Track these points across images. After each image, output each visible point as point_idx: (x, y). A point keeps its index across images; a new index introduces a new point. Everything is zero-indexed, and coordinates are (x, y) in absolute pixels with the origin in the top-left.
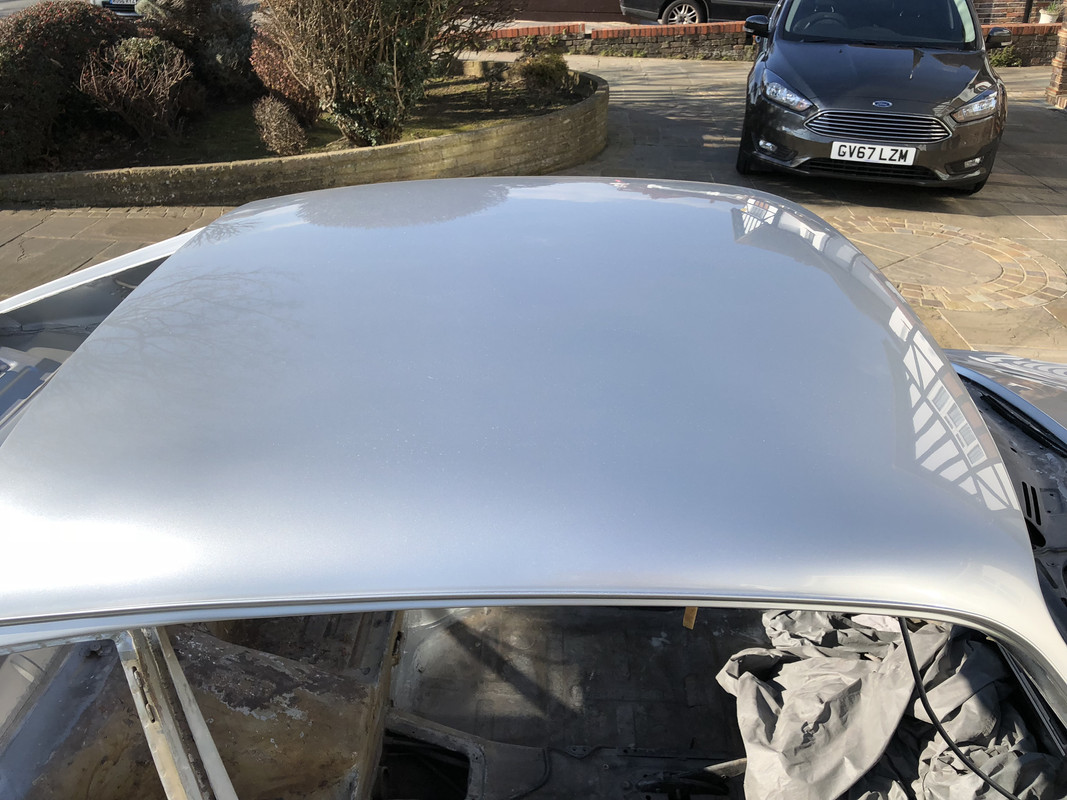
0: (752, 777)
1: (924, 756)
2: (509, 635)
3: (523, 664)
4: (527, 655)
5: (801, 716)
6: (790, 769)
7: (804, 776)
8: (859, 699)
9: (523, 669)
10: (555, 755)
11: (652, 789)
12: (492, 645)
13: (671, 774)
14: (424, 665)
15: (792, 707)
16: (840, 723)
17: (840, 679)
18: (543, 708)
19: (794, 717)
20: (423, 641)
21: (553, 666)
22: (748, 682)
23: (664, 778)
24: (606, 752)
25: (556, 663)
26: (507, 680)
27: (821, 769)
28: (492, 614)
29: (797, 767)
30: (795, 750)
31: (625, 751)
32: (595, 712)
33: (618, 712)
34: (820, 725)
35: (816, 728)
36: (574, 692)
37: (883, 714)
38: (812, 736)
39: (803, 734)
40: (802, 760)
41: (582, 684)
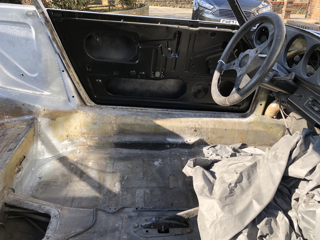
0: (203, 215)
1: (294, 197)
2: (88, 162)
3: (93, 174)
4: (96, 170)
5: (227, 181)
6: (223, 208)
7: (231, 211)
8: (256, 171)
9: (93, 176)
10: (99, 212)
11: (149, 227)
12: (79, 166)
13: (159, 218)
14: (43, 175)
15: (222, 178)
16: (248, 183)
17: (244, 164)
18: (100, 192)
19: (223, 182)
20: (44, 164)
21: (107, 174)
22: (198, 169)
23: (156, 221)
24: (126, 210)
25: (109, 173)
26: (84, 181)
27: (240, 207)
28: (81, 154)
29: (227, 207)
30: (226, 197)
31: (137, 209)
32: (126, 193)
33: (137, 193)
34: (238, 184)
35: (236, 186)
36: (116, 185)
37: (272, 175)
38: (234, 190)
39: (229, 189)
40: (229, 202)
41: (121, 181)
